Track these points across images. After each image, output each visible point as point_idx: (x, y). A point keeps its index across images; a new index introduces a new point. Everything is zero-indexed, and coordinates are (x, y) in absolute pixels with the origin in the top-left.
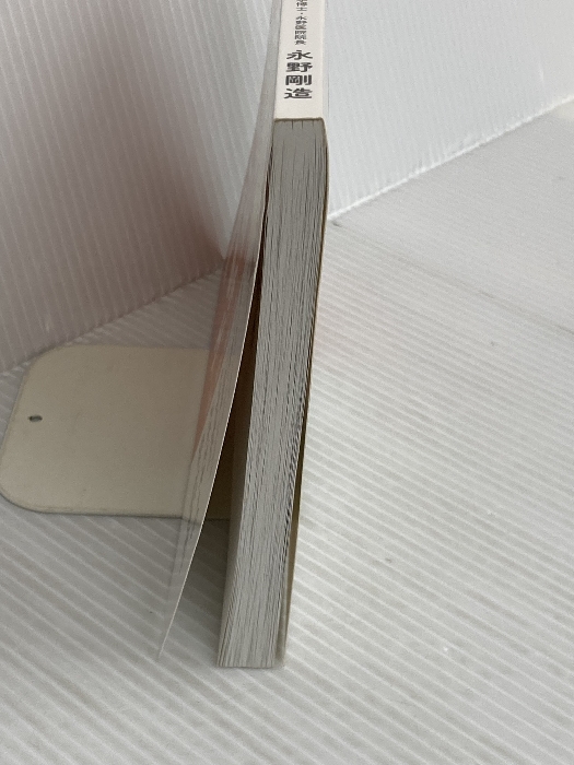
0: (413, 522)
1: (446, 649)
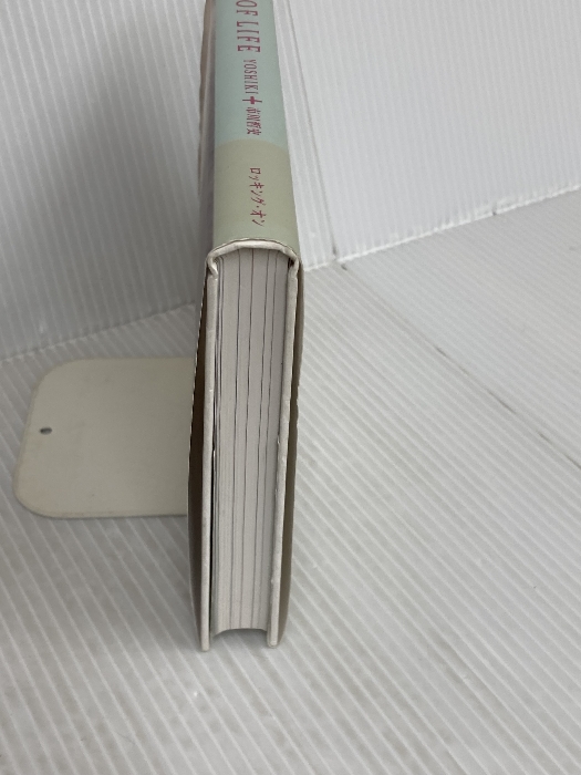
1: (196, 694)
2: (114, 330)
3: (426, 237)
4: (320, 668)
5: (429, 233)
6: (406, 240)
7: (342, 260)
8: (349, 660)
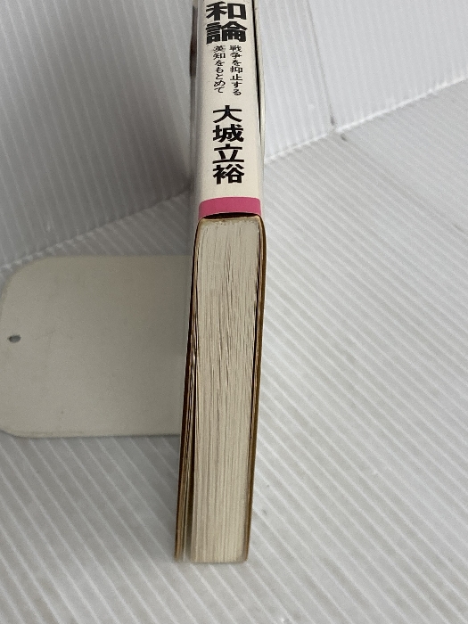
0: (301, 474)
1: (283, 620)
2: (121, 222)
3: (422, 99)
4: (402, 584)
5: (424, 95)
6: (402, 104)
7: (340, 130)
8: (427, 572)
